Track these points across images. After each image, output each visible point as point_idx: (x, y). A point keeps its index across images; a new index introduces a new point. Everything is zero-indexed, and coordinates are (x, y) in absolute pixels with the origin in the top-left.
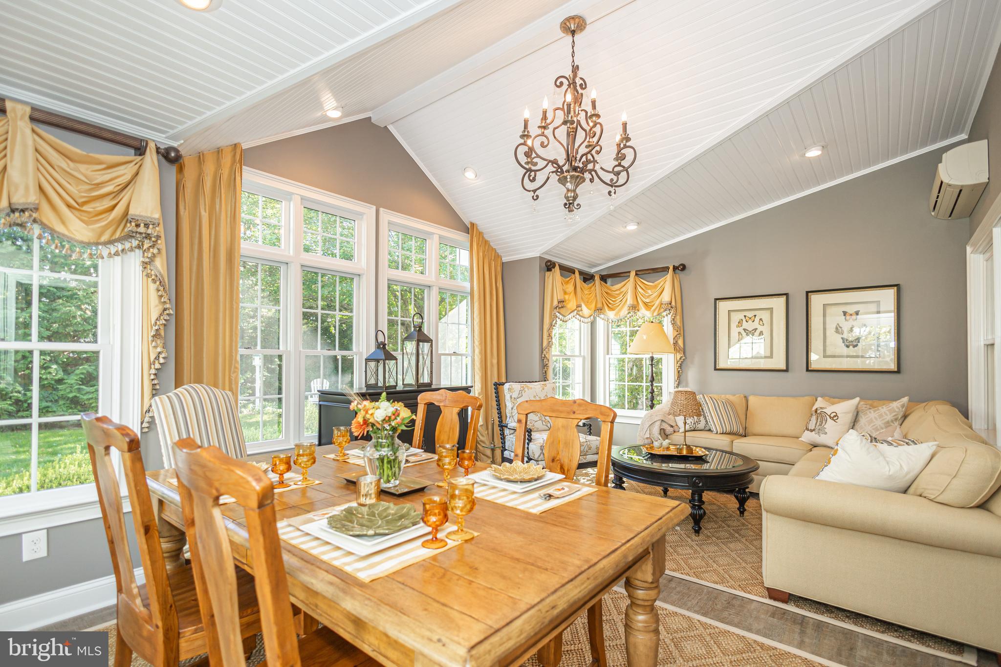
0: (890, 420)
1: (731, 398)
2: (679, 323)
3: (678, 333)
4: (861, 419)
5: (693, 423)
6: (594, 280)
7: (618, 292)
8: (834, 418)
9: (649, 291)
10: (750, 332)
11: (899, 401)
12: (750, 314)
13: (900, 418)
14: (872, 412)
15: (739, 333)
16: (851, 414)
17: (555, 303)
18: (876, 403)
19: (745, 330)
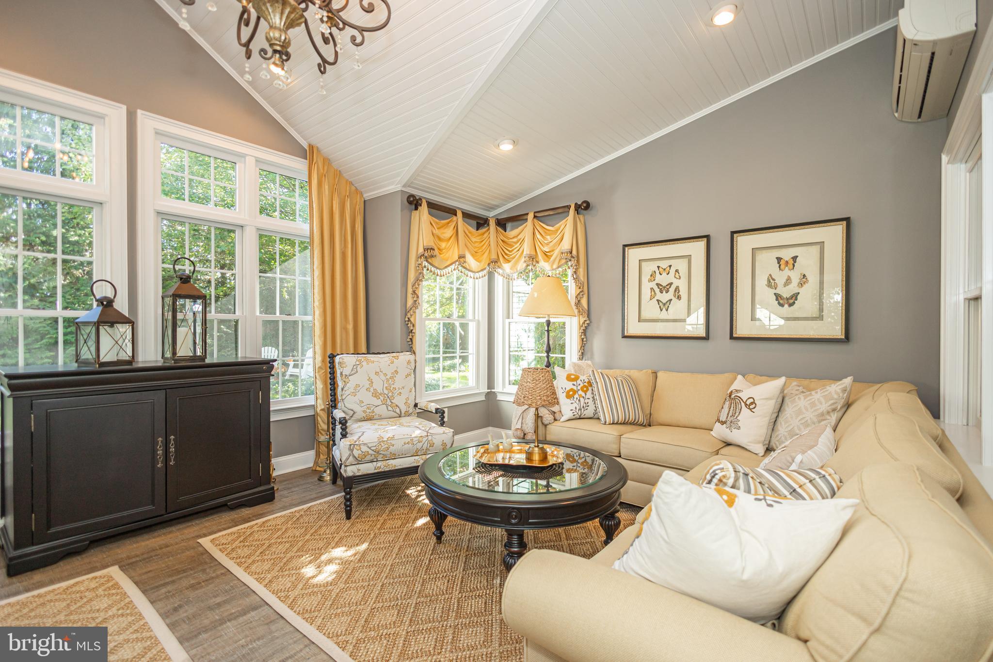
0: (825, 411)
1: (635, 374)
2: (582, 279)
3: (581, 290)
4: (786, 408)
5: (578, 408)
6: (488, 225)
7: (515, 240)
8: (751, 407)
9: (548, 237)
10: (665, 287)
11: (840, 382)
12: (664, 264)
13: (839, 407)
14: (802, 398)
15: (652, 289)
16: (773, 401)
17: (421, 250)
18: (814, 383)
19: (658, 285)
